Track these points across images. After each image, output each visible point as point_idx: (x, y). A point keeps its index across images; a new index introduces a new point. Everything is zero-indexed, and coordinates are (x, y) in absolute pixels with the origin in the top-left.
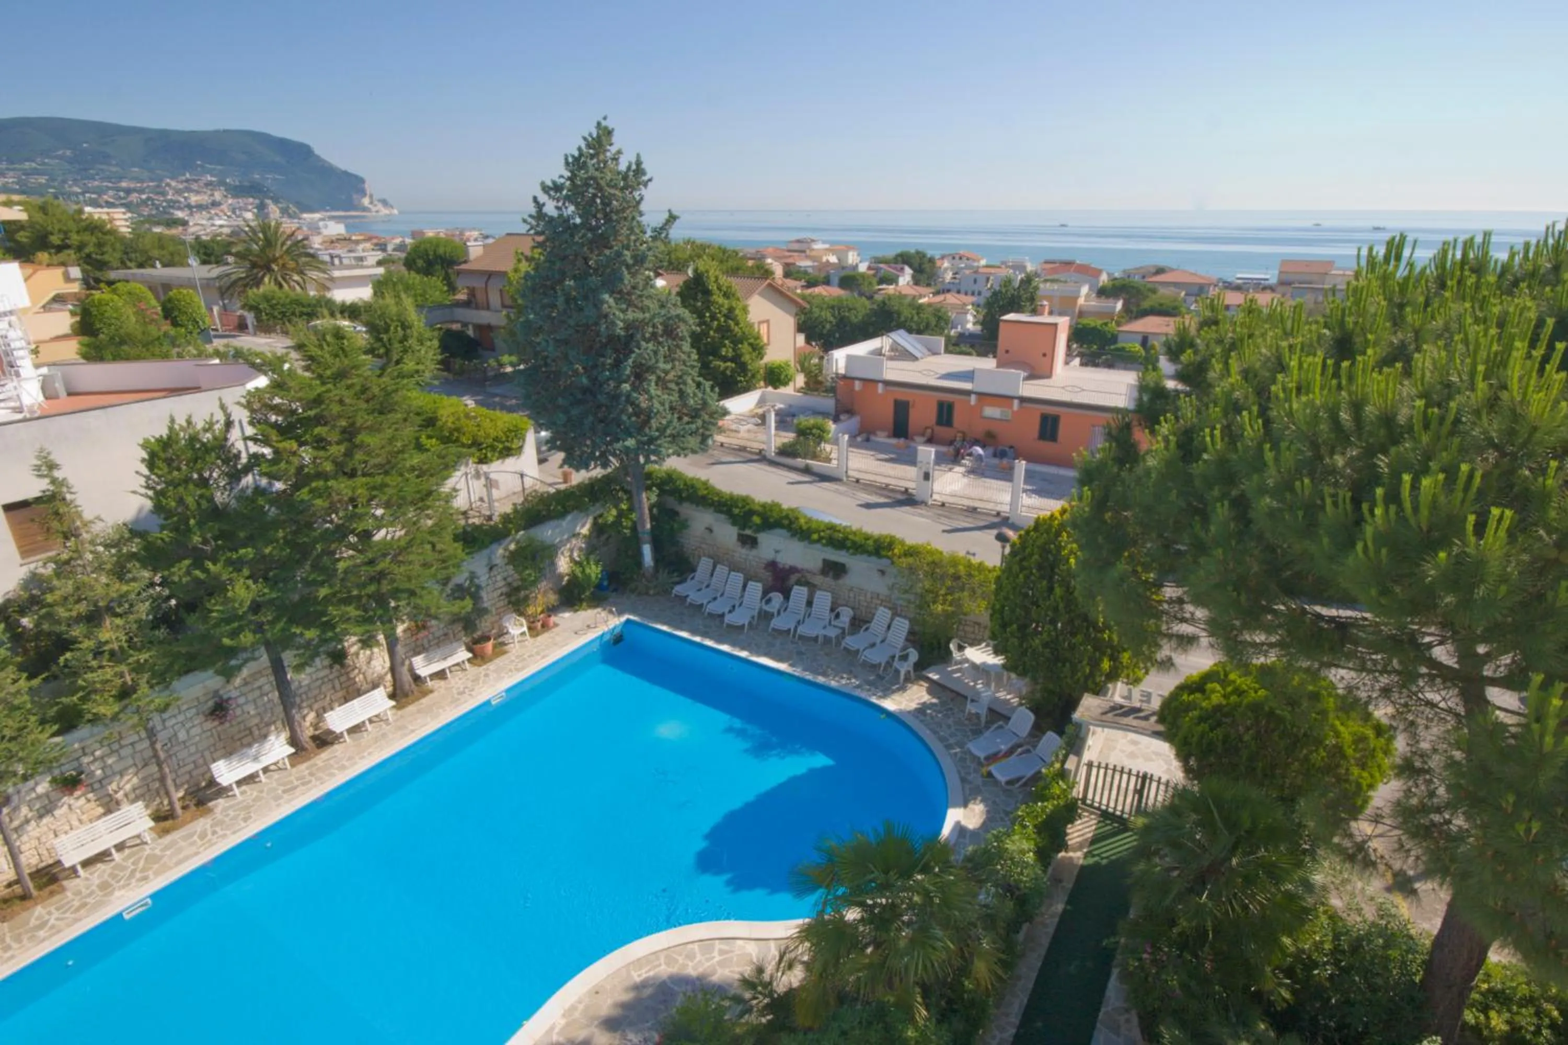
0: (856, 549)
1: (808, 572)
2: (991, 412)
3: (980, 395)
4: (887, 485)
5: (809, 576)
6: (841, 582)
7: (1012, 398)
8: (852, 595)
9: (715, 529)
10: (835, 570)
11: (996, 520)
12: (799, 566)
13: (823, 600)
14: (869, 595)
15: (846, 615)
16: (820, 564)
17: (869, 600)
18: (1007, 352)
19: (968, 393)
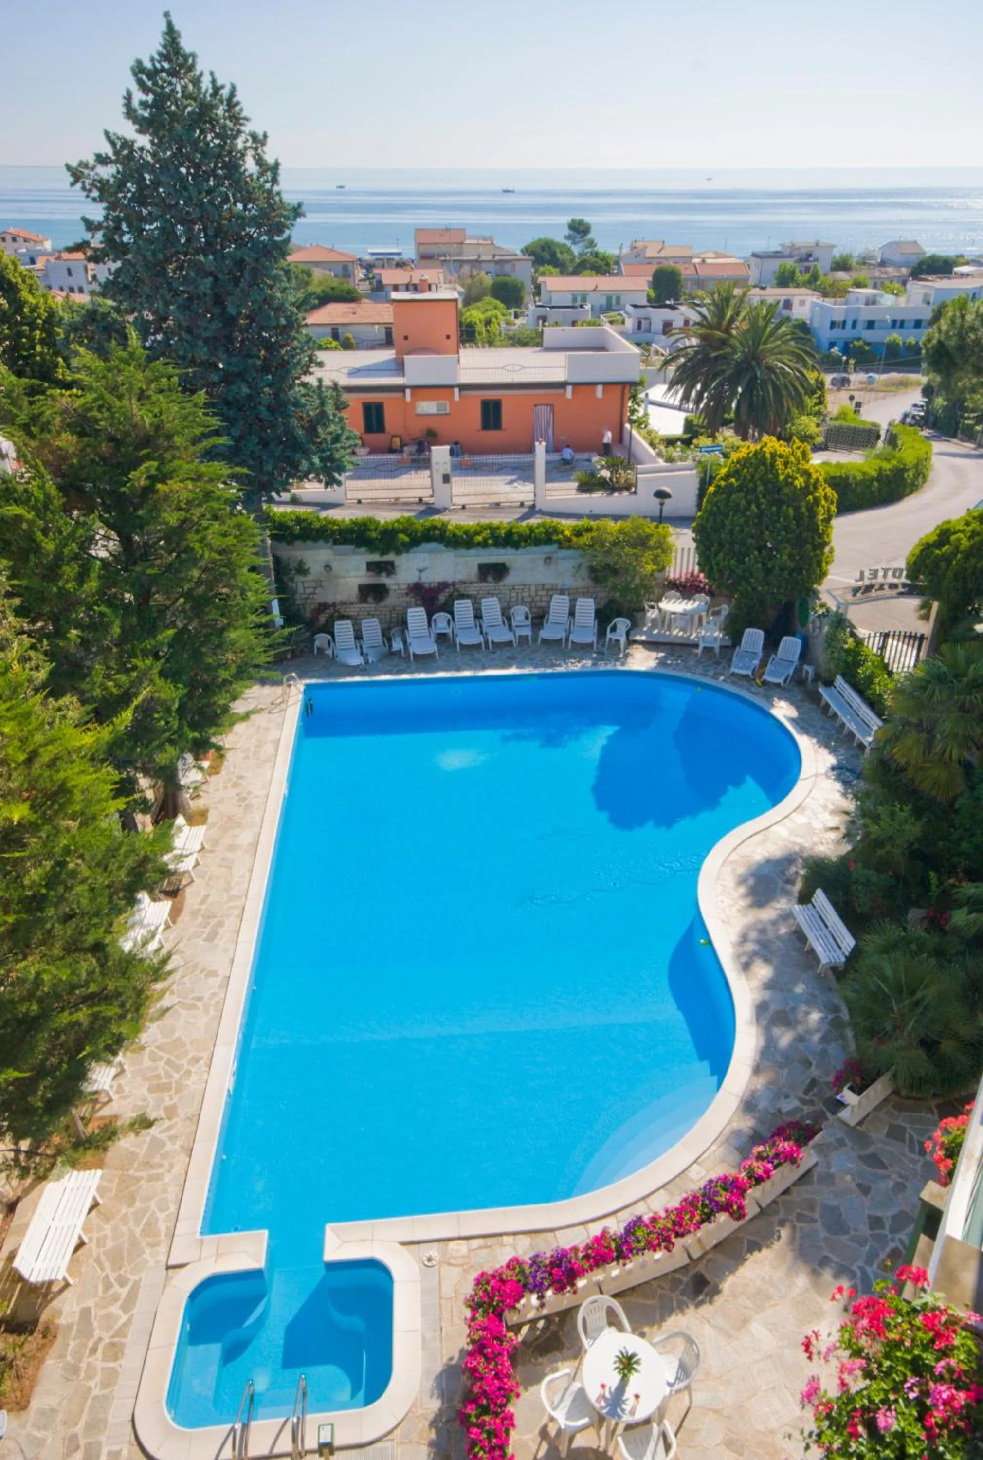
0: (526, 541)
1: (463, 582)
2: (428, 407)
3: (414, 388)
4: (397, 499)
5: (462, 589)
6: (502, 583)
7: (452, 387)
8: (513, 594)
9: (335, 566)
10: (496, 571)
11: (525, 510)
12: (450, 579)
13: (492, 606)
14: (533, 588)
15: (520, 613)
16: (475, 570)
17: (533, 594)
18: (406, 338)
19: (401, 389)
